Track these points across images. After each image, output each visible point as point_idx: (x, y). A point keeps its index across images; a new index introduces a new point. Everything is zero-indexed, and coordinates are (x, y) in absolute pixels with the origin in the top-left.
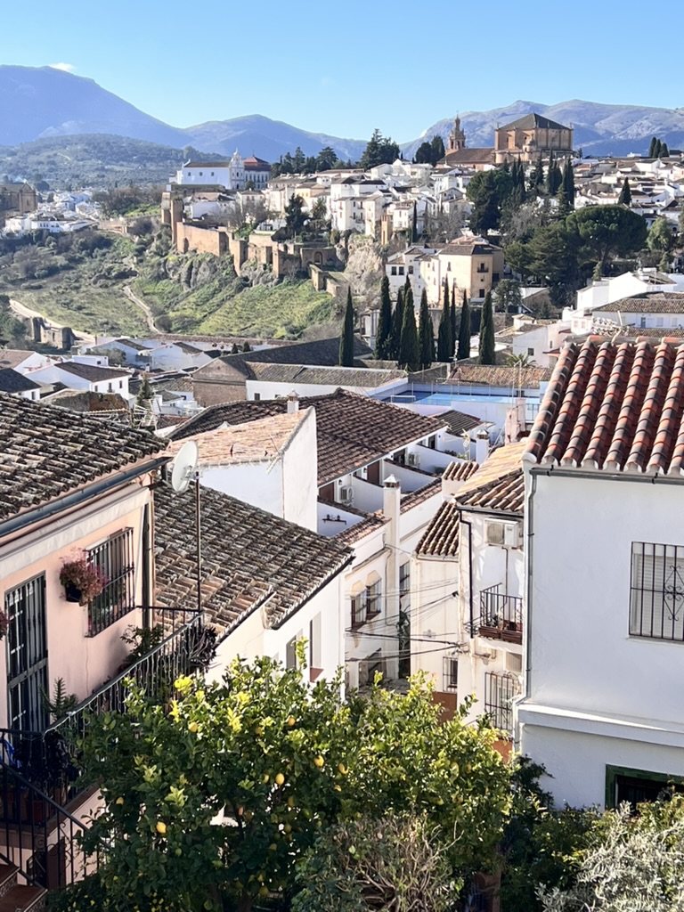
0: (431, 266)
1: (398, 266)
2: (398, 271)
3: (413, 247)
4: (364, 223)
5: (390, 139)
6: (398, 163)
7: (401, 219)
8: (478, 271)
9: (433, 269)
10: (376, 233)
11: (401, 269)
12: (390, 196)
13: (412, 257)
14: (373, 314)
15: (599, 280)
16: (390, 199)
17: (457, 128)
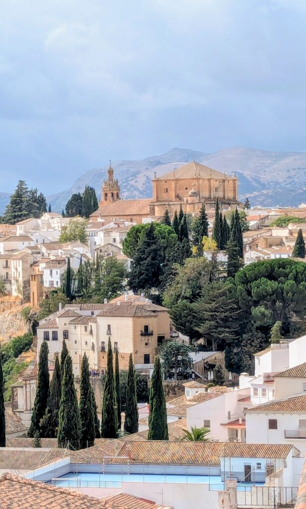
0: (89, 329)
1: (51, 331)
2: (51, 336)
3: (67, 309)
4: (11, 283)
5: (36, 192)
6: (46, 216)
7: (53, 278)
8: (142, 335)
9: (91, 332)
10: (24, 294)
11: (55, 333)
12: (39, 253)
13: (67, 320)
14: (26, 384)
15: (278, 342)
16: (39, 256)
17: (111, 179)
